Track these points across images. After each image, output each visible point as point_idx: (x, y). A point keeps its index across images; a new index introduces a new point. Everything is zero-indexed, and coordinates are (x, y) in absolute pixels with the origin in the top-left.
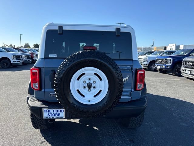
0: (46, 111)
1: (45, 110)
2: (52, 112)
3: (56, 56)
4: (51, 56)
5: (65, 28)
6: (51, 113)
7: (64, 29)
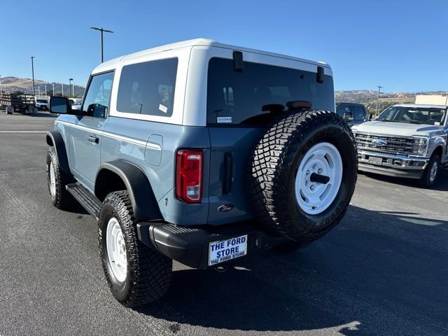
0: (215, 247)
1: (213, 246)
2: (226, 247)
3: (231, 121)
4: (220, 120)
5: (247, 58)
6: (223, 249)
7: (245, 59)
